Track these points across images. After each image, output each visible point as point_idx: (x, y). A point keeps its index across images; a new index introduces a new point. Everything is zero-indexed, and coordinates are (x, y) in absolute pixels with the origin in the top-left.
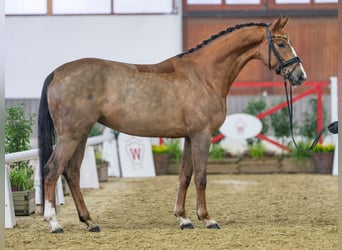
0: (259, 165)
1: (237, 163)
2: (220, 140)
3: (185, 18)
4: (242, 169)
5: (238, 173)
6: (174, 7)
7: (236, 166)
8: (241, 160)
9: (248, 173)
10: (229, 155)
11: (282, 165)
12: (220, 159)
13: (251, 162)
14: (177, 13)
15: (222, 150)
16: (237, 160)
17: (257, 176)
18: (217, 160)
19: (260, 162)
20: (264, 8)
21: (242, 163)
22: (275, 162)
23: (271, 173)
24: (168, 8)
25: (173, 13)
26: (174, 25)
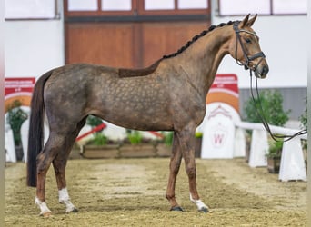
0: (137, 150)
1: (118, 149)
2: (102, 129)
3: (66, 23)
4: (123, 154)
5: (119, 157)
6: (56, 13)
7: (117, 151)
8: (121, 146)
9: (128, 158)
10: (111, 142)
11: (157, 150)
12: (103, 146)
13: (130, 148)
14: (59, 19)
15: (105, 138)
16: (118, 146)
17: (135, 160)
18: (100, 147)
19: (138, 148)
20: (135, 14)
21: (122, 149)
22: (151, 147)
23: (147, 157)
24: (51, 15)
25: (55, 19)
26: (57, 29)
